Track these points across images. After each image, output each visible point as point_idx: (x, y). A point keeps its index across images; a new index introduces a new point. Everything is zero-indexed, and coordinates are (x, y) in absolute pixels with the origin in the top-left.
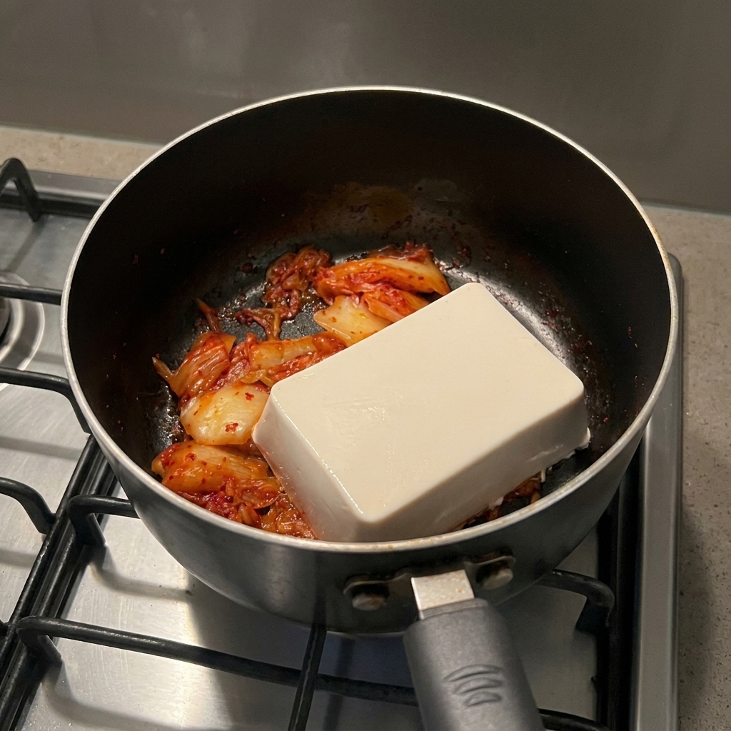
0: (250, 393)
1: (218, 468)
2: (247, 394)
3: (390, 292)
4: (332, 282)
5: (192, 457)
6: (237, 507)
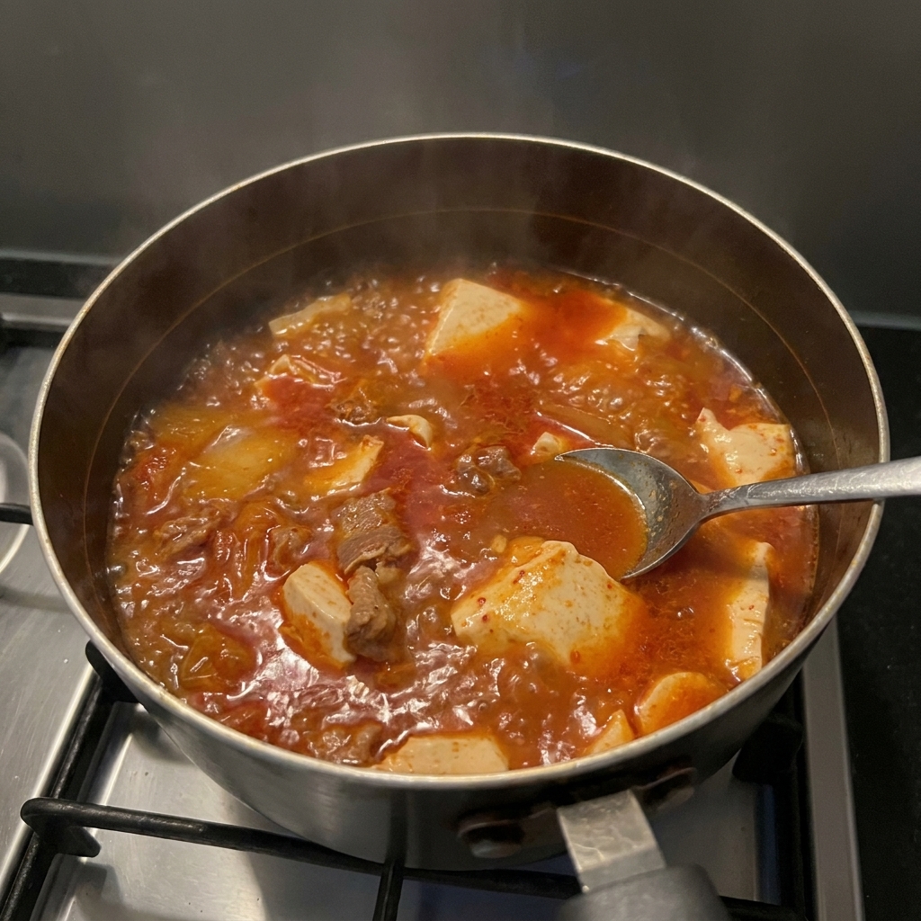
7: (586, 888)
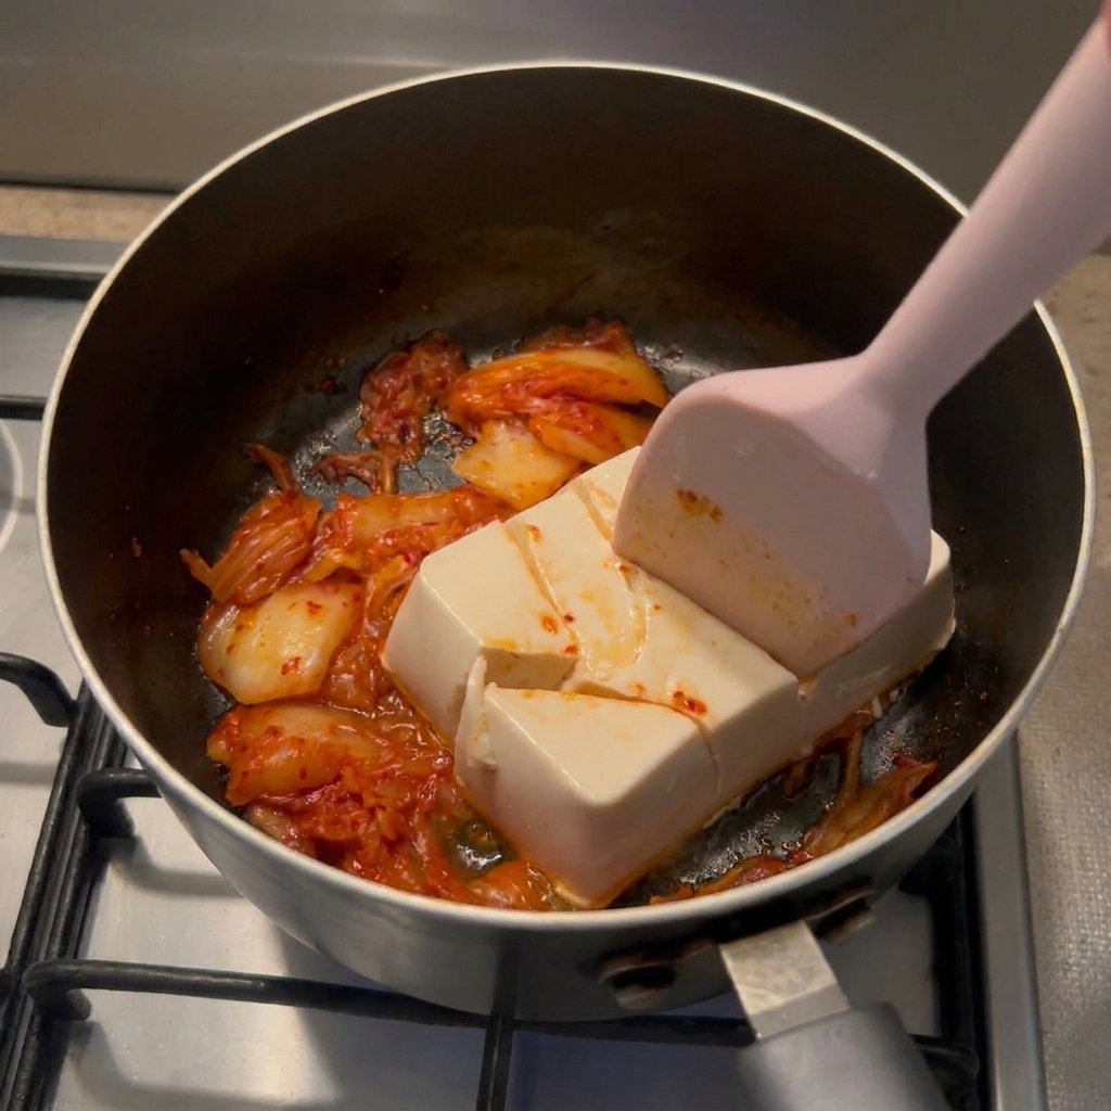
0: (316, 602)
1: (325, 747)
2: (310, 604)
3: (575, 408)
4: (475, 398)
5: (275, 732)
6: (372, 812)
7: (759, 1035)
